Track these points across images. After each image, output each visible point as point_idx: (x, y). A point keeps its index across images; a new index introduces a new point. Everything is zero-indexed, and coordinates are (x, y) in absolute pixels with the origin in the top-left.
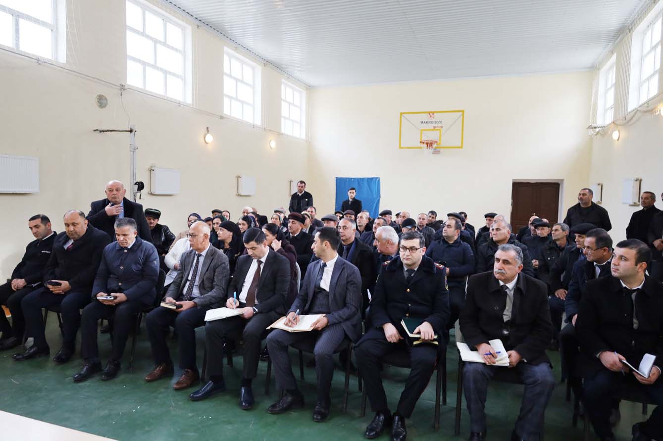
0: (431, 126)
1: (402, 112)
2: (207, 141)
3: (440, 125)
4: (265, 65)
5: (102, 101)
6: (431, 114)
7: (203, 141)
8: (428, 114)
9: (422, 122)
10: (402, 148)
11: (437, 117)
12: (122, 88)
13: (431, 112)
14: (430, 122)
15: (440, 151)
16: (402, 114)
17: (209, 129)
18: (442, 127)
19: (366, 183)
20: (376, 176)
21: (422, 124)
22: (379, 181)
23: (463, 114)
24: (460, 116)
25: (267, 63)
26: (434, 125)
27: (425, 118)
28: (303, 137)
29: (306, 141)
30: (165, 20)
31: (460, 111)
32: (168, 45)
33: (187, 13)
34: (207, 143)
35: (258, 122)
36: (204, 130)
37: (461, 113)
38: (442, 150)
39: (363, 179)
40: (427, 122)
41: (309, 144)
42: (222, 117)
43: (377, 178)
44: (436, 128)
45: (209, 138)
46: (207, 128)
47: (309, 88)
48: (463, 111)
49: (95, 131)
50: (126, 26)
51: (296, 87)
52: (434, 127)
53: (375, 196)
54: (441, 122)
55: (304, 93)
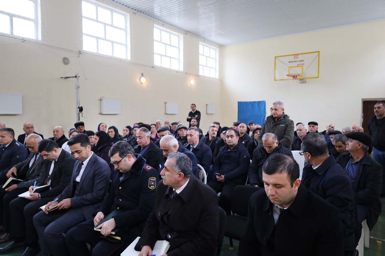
0: (295, 64)
1: (276, 56)
2: (141, 82)
3: (302, 63)
4: (186, 34)
5: (66, 61)
6: (296, 56)
7: (139, 82)
8: (294, 56)
9: (289, 62)
10: (276, 80)
11: (300, 57)
12: (80, 53)
13: (296, 54)
14: (295, 61)
15: (306, 81)
16: (276, 57)
17: (143, 74)
18: (303, 64)
19: (256, 105)
20: (263, 100)
21: (290, 63)
22: (265, 103)
23: (319, 55)
24: (317, 56)
25: (187, 32)
26: (298, 63)
27: (292, 58)
28: (217, 77)
29: (219, 80)
30: (112, 11)
31: (317, 52)
32: (114, 26)
33: (126, 6)
34: (142, 83)
35: (182, 69)
36: (140, 75)
37: (317, 53)
38: (307, 80)
39: (255, 102)
40: (293, 62)
41: (221, 81)
42: (153, 67)
43: (264, 101)
44: (299, 65)
45: (143, 80)
46: (142, 74)
47: (221, 47)
48: (319, 52)
49: (61, 78)
50: (82, 16)
51: (212, 47)
52: (298, 65)
53: (262, 113)
54: (303, 61)
55: (218, 50)
